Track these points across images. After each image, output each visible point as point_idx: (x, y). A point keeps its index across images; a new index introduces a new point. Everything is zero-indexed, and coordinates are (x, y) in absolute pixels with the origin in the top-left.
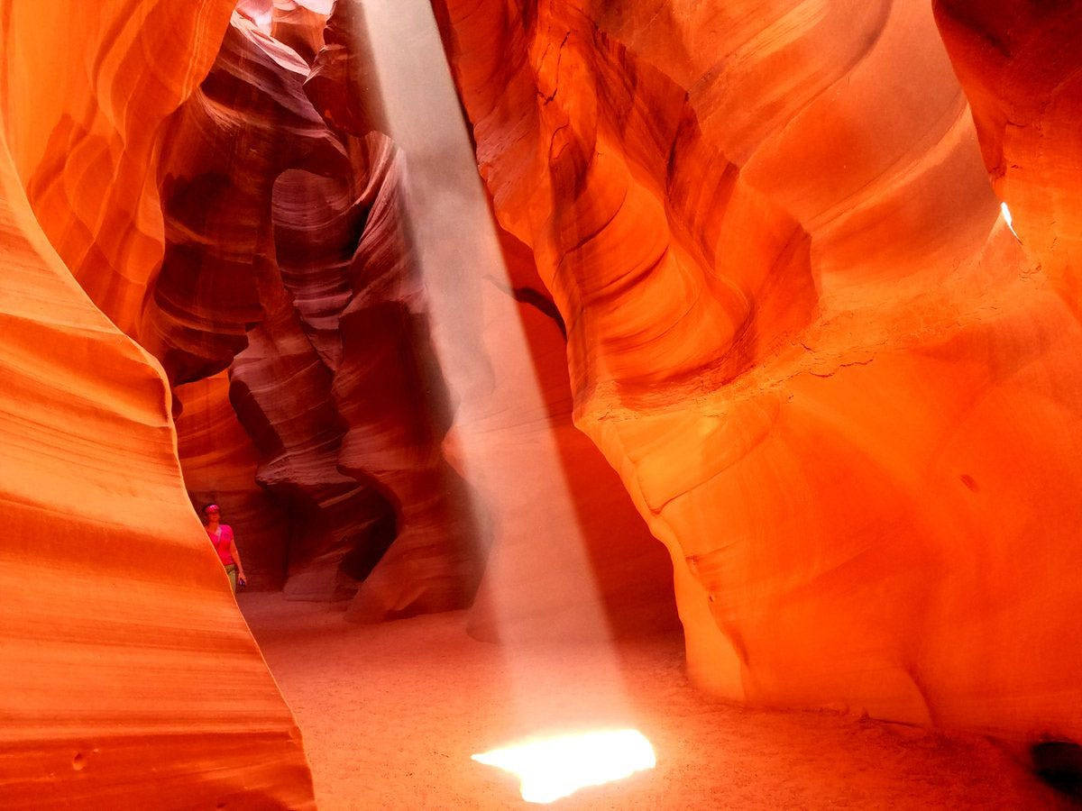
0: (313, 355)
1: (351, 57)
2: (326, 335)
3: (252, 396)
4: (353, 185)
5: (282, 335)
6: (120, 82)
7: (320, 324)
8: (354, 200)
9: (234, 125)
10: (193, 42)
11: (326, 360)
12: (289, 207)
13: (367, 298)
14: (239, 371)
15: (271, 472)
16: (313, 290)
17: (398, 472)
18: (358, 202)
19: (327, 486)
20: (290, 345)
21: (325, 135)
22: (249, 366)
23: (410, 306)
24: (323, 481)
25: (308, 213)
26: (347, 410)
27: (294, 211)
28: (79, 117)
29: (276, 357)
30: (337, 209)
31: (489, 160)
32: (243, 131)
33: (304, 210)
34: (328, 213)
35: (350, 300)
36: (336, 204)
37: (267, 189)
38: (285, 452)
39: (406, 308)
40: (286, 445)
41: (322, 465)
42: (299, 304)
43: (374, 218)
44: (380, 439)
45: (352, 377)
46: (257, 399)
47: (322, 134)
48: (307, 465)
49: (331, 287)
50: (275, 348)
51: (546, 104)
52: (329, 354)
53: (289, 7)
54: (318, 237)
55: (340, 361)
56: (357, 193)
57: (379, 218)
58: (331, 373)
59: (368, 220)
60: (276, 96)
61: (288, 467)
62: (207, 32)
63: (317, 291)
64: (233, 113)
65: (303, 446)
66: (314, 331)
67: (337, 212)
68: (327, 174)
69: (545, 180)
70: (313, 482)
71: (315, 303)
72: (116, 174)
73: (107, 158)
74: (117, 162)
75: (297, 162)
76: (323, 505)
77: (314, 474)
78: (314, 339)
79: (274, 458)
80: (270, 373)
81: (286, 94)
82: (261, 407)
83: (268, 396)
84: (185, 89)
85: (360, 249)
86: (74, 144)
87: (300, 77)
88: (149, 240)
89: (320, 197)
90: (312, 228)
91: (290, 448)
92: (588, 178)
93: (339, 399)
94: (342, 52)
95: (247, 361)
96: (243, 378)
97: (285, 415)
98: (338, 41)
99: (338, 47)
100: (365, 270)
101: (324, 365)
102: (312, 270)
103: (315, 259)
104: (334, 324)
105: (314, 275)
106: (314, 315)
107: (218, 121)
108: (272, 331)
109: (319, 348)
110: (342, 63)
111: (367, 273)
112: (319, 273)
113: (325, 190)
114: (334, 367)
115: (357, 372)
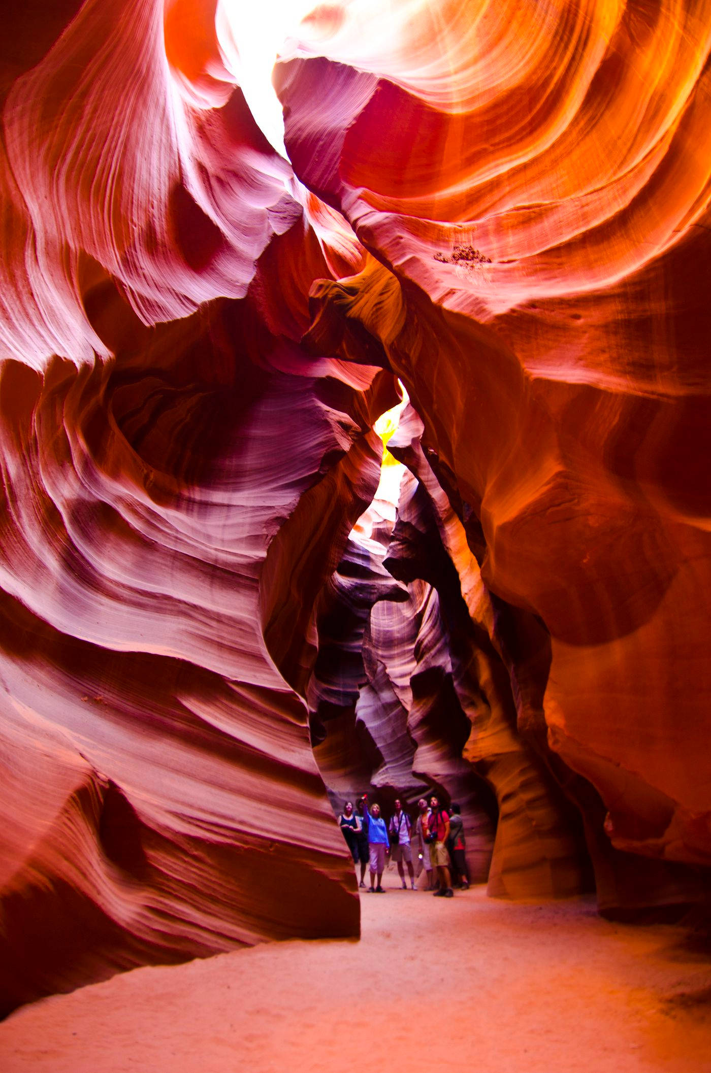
0: (397, 701)
2: (403, 688)
3: (367, 729)
4: (413, 604)
5: (382, 690)
7: (400, 682)
8: (416, 611)
9: (352, 585)
11: (404, 704)
12: (384, 618)
13: (423, 665)
14: (360, 715)
15: (378, 779)
16: (397, 662)
17: (447, 776)
18: (418, 612)
19: (411, 788)
20: (386, 696)
21: (396, 582)
22: (364, 710)
24: (407, 784)
25: (393, 620)
26: (416, 734)
27: (388, 619)
29: (379, 704)
30: (408, 616)
32: (356, 587)
33: (391, 619)
34: (403, 619)
35: (415, 667)
36: (407, 614)
37: (368, 614)
38: (385, 764)
40: (386, 760)
41: (404, 774)
42: (389, 671)
43: (425, 620)
44: (436, 754)
45: (417, 713)
46: (370, 730)
47: (393, 582)
48: (398, 774)
49: (406, 660)
50: (379, 699)
52: (405, 700)
53: (381, 520)
54: (398, 632)
55: (411, 704)
56: (417, 608)
57: (427, 622)
58: (407, 712)
59: (422, 623)
61: (388, 775)
63: (399, 663)
64: (350, 579)
65: (395, 761)
66: (397, 686)
67: (408, 618)
70: (402, 785)
71: (397, 670)
75: (383, 597)
76: (408, 801)
77: (403, 779)
78: (396, 691)
79: (379, 770)
80: (376, 714)
82: (372, 735)
83: (377, 729)
85: (418, 639)
87: (382, 557)
89: (399, 612)
90: (395, 628)
91: (389, 762)
93: (411, 729)
94: (399, 544)
95: (364, 707)
96: (362, 718)
97: (385, 740)
98: (397, 540)
99: (398, 542)
100: (421, 650)
101: (404, 708)
102: (396, 651)
103: (397, 645)
104: (406, 681)
105: (398, 654)
106: (396, 677)
107: (344, 584)
108: (377, 688)
109: (401, 697)
110: (399, 550)
111: (423, 651)
112: (400, 653)
113: (401, 607)
114: (408, 708)
115: (421, 710)
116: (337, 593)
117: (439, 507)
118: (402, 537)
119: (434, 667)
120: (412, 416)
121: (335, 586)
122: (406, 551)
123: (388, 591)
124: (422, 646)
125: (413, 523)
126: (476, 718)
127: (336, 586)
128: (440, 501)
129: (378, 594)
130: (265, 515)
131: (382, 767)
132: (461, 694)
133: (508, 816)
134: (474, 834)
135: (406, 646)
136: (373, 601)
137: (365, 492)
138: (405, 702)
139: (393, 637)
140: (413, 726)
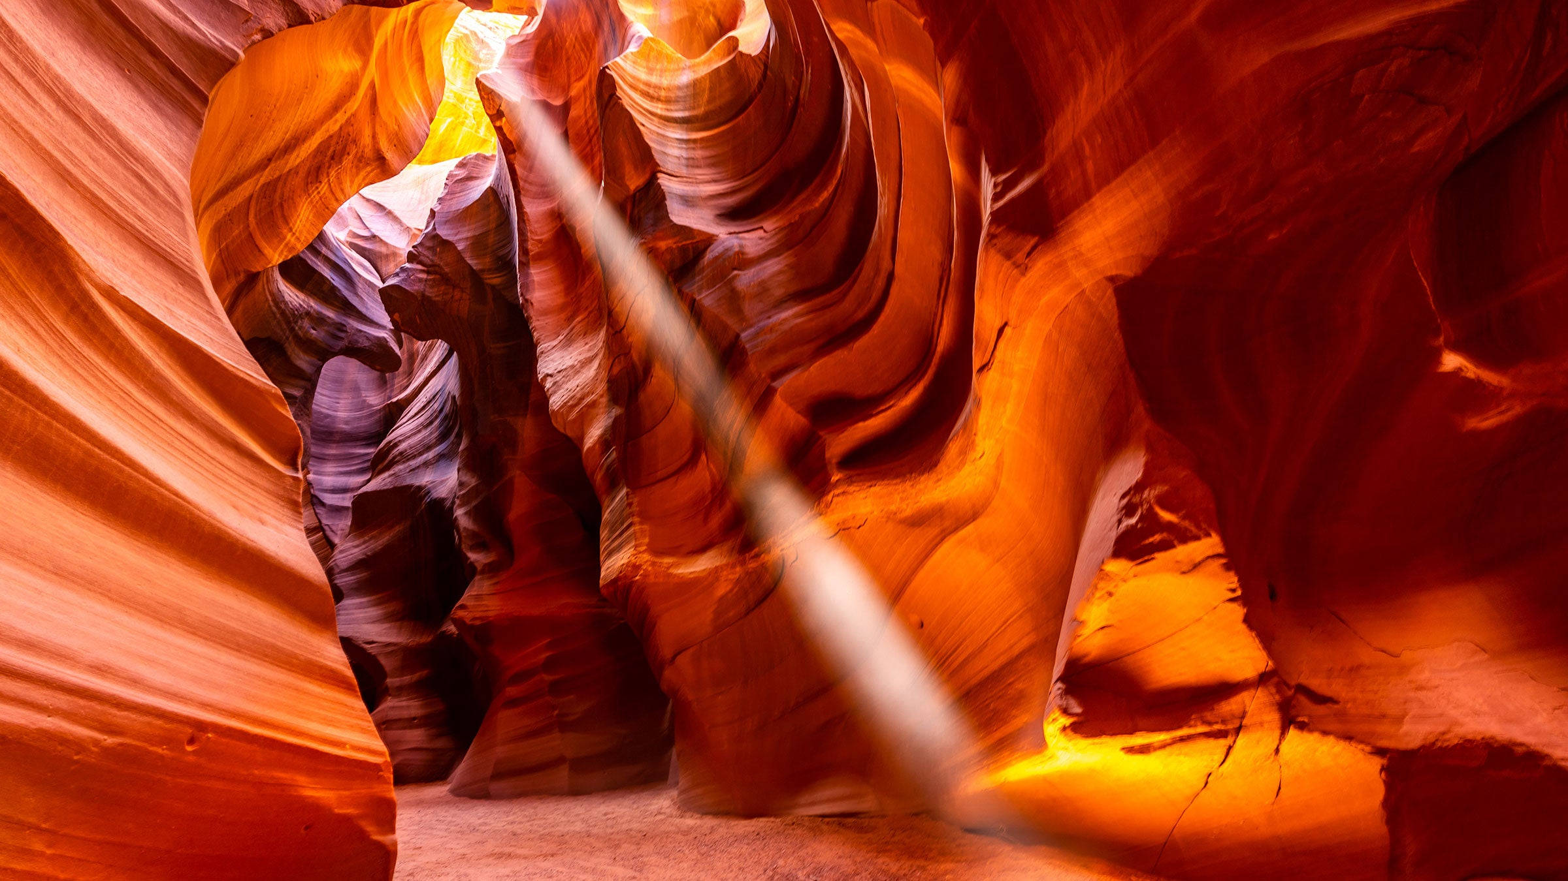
0: (317, 529)
2: (337, 510)
4: (394, 385)
7: (332, 499)
8: (390, 398)
9: (301, 307)
10: (296, 222)
11: (329, 533)
12: (324, 393)
13: (388, 481)
16: (330, 468)
17: (389, 645)
18: (395, 400)
21: (386, 336)
23: (432, 491)
25: (343, 401)
27: (330, 397)
30: (373, 403)
32: (308, 314)
33: (338, 398)
34: (364, 405)
35: (369, 481)
36: (371, 399)
37: (319, 367)
39: (430, 493)
42: (314, 479)
43: (411, 413)
44: (374, 612)
45: (356, 550)
47: (384, 335)
49: (348, 469)
51: (614, 334)
52: (334, 528)
53: (364, 233)
54: (347, 423)
55: (346, 535)
56: (395, 393)
57: (416, 414)
58: (335, 545)
59: (403, 415)
60: (346, 293)
62: (310, 218)
63: (334, 470)
64: (302, 296)
66: (323, 504)
67: (372, 406)
71: (329, 481)
75: (353, 351)
78: (321, 512)
81: (356, 294)
85: (388, 438)
87: (370, 283)
89: (356, 389)
90: (342, 414)
93: (337, 570)
94: (422, 271)
98: (420, 263)
99: (420, 267)
100: (391, 457)
101: (326, 537)
102: (332, 451)
103: (338, 442)
104: (346, 501)
105: (334, 455)
106: (326, 491)
107: (287, 298)
109: (324, 522)
110: (420, 280)
111: (394, 458)
112: (340, 455)
113: (363, 386)
114: (336, 540)
115: (363, 546)
116: (270, 306)
117: (532, 232)
118: (432, 261)
119: (410, 487)
120: (528, 63)
121: (270, 292)
122: (432, 287)
123: (367, 344)
124: (395, 451)
125: (460, 247)
126: (485, 565)
127: (272, 294)
128: (536, 222)
129: (346, 342)
132: (465, 528)
133: (512, 703)
134: (418, 726)
135: (355, 447)
136: (333, 350)
137: (393, 144)
138: (333, 531)
139: (334, 428)
140: (342, 568)
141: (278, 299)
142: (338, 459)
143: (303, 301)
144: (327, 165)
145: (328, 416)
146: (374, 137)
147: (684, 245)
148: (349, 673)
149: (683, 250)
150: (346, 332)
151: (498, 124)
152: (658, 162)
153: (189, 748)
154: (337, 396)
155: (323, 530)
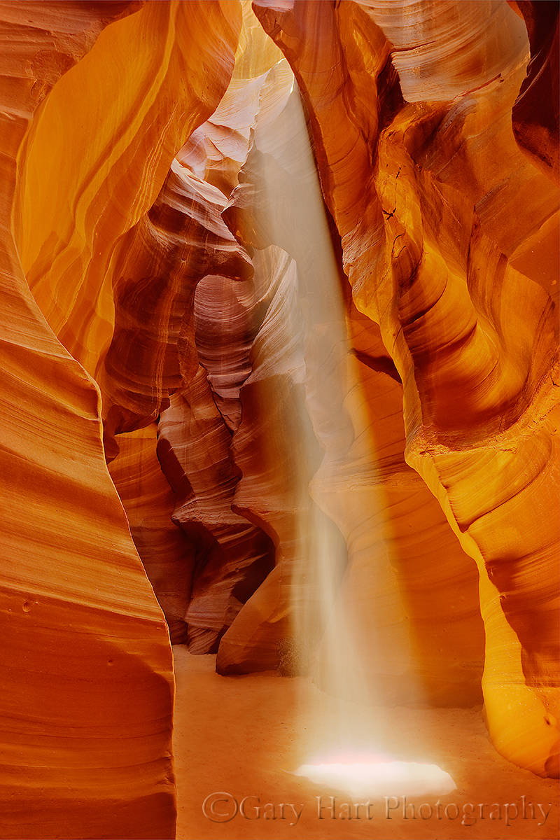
0: (220, 420)
1: (257, 192)
2: (230, 402)
3: (172, 451)
4: (259, 287)
5: (197, 404)
6: (91, 212)
7: (226, 394)
8: (258, 299)
9: (170, 243)
10: (143, 184)
11: (229, 422)
12: (210, 305)
14: (165, 432)
15: (183, 513)
16: (223, 367)
17: (278, 513)
18: (260, 301)
19: (225, 526)
20: (204, 411)
21: (238, 250)
22: (171, 427)
23: (293, 378)
24: (221, 521)
25: (223, 309)
26: (241, 461)
27: (213, 308)
28: (62, 235)
29: (192, 421)
30: (246, 305)
31: (350, 261)
32: (177, 249)
33: (220, 307)
34: (238, 309)
35: (249, 375)
36: (245, 301)
37: (192, 290)
38: (194, 497)
39: (291, 379)
40: (196, 491)
41: (222, 509)
42: (212, 378)
44: (266, 486)
45: (247, 435)
46: (176, 453)
47: (234, 248)
48: (211, 508)
49: (235, 366)
50: (193, 414)
51: (388, 219)
52: (231, 417)
53: (218, 158)
54: (230, 327)
55: (239, 424)
56: (260, 295)
58: (232, 433)
59: (267, 313)
60: (202, 222)
61: (197, 509)
62: (153, 177)
63: (225, 368)
64: (170, 235)
65: (208, 492)
66: (221, 399)
67: (246, 308)
68: (237, 278)
69: (389, 274)
70: (214, 522)
71: (223, 378)
72: (84, 276)
73: (79, 263)
74: (86, 266)
75: (216, 269)
76: (221, 541)
77: (215, 515)
78: (220, 405)
79: (185, 502)
80: (187, 434)
81: (208, 219)
82: (179, 459)
83: (186, 452)
84: (136, 215)
85: (258, 336)
86: (57, 254)
87: (220, 207)
88: (104, 323)
89: (233, 296)
90: (225, 320)
91: (199, 494)
92: (419, 271)
93: (236, 453)
95: (171, 424)
96: (167, 437)
97: (196, 467)
101: (227, 426)
102: (223, 353)
103: (226, 344)
104: (236, 393)
105: (225, 356)
106: (221, 387)
107: (159, 240)
108: (191, 400)
109: (224, 413)
112: (228, 355)
113: (237, 292)
114: (233, 428)
115: (251, 431)
119: (277, 376)
121: (146, 239)
129: (209, 263)
130: (31, 43)
131: (189, 500)
135: (238, 346)
136: (201, 273)
137: (206, 87)
138: (230, 420)
139: (221, 333)
140: (238, 450)
141: (153, 244)
142: (228, 358)
143: (171, 239)
144: (156, 130)
145: (215, 324)
146: (189, 89)
147: (422, 121)
148: (137, 558)
149: (422, 126)
150: (207, 255)
151: (277, 39)
152: (391, 40)
153: (25, 610)
154: (219, 305)
155: (224, 421)
